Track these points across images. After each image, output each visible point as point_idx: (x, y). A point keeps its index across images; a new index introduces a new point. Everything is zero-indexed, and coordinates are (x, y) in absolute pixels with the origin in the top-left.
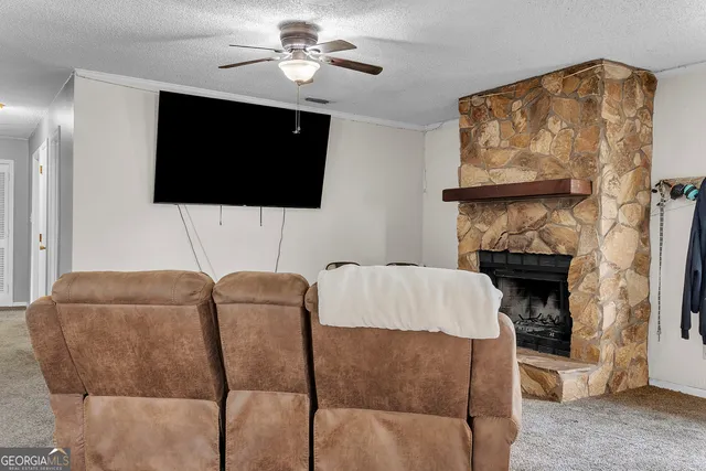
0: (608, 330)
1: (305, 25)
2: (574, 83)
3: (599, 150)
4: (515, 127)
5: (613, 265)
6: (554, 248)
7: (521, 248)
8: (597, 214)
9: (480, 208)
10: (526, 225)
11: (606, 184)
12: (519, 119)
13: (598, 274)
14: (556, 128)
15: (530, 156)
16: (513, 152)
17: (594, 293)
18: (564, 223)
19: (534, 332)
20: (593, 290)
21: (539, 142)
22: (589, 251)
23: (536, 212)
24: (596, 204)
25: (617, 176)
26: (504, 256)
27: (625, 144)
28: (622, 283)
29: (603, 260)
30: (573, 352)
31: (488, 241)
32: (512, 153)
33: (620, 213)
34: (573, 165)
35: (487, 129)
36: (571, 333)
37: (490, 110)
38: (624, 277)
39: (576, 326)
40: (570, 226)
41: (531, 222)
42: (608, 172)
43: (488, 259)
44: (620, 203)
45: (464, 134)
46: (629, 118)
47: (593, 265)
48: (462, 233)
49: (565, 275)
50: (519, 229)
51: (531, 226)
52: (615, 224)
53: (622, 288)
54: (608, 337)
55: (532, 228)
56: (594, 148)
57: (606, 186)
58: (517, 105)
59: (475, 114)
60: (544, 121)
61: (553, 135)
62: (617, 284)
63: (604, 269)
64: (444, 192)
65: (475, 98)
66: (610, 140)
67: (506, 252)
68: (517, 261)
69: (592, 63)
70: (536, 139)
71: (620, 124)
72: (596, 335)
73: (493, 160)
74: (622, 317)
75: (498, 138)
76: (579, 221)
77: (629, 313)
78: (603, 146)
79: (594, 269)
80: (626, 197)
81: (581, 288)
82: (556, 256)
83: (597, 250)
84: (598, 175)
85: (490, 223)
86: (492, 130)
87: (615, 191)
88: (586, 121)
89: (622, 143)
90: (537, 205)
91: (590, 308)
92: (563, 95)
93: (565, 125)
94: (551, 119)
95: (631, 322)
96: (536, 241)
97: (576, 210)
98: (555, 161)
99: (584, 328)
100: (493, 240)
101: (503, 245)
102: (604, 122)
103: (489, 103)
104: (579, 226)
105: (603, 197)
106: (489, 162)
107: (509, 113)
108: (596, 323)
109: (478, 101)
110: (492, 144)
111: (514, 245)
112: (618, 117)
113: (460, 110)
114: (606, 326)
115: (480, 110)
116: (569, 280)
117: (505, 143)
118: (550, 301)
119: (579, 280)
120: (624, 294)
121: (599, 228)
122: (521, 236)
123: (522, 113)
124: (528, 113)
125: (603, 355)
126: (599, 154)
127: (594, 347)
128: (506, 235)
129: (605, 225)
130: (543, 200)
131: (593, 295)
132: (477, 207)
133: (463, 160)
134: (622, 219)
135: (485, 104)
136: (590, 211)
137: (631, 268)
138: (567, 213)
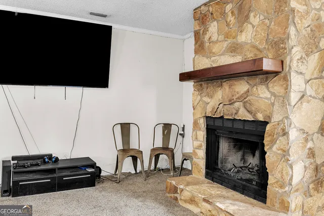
0: (297, 185)
3: (289, 34)
4: (228, 25)
5: (302, 131)
6: (254, 116)
7: (232, 115)
8: (287, 88)
9: (206, 86)
10: (235, 98)
11: (295, 62)
12: (230, 18)
13: (288, 137)
14: (256, 21)
15: (237, 44)
16: (226, 42)
17: (285, 153)
18: (261, 96)
19: (241, 179)
20: (284, 151)
21: (244, 34)
22: (281, 118)
23: (241, 87)
24: (286, 79)
25: (304, 56)
26: (221, 120)
27: (312, 30)
28: (310, 145)
29: (293, 126)
30: (268, 200)
31: (210, 110)
32: (226, 44)
33: (308, 87)
34: (268, 49)
35: (210, 29)
36: (267, 184)
37: (212, 14)
38: (312, 140)
39: (271, 180)
40: (267, 98)
41: (237, 96)
42: (297, 52)
43: (211, 123)
44: (308, 79)
45: (197, 35)
46: (315, 9)
47: (283, 130)
48: (195, 104)
49: (262, 137)
50: (230, 101)
51: (238, 98)
52: (303, 97)
53: (310, 149)
54: (297, 190)
55: (239, 100)
56: (284, 33)
57: (294, 64)
59: (203, 18)
60: (247, 17)
61: (253, 27)
62: (305, 146)
63: (293, 134)
64: (181, 74)
65: (203, 8)
66: (299, 26)
67: (222, 117)
68: (229, 125)
70: (241, 32)
71: (307, 13)
72: (287, 189)
73: (214, 51)
74: (310, 173)
75: (216, 34)
76: (273, 94)
77: (317, 169)
78: (292, 31)
79: (285, 133)
80: (313, 74)
81: (274, 149)
82: (256, 122)
83: (287, 118)
84: (288, 55)
85: (211, 97)
86: (213, 28)
87: (302, 69)
88: (278, 11)
89: (309, 29)
90: (241, 82)
91: (282, 165)
93: (262, 17)
94: (252, 15)
95: (318, 177)
96: (242, 110)
97: (270, 85)
98: (254, 47)
99: (277, 182)
100: (213, 109)
101: (220, 113)
102: (293, 10)
103: (211, 9)
104: (273, 98)
105: (292, 74)
106: (211, 52)
107: (223, 14)
108: (287, 179)
109: (204, 10)
110: (213, 39)
111: (227, 112)
112: (305, 7)
113: (194, 17)
114: (295, 181)
115: (205, 15)
116: (265, 142)
117: (221, 38)
118: (257, 154)
119: (273, 142)
120: (312, 154)
121: (288, 100)
122: (232, 106)
123: (232, 13)
124: (236, 12)
125: (293, 206)
126: (288, 37)
127: (285, 198)
128: (221, 105)
129: (294, 97)
130: (246, 78)
131: (284, 156)
132: (204, 85)
133: (196, 52)
134: (309, 92)
135: (209, 10)
136: (282, 86)
137: (317, 133)
138: (264, 88)
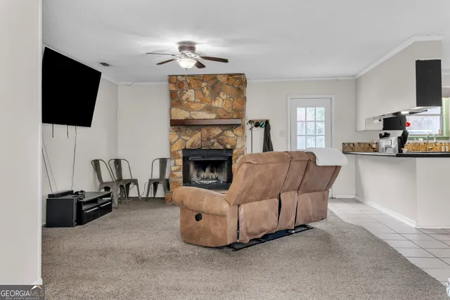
1: (190, 43)
2: (232, 80)
4: (203, 94)
6: (225, 146)
7: (208, 147)
8: (244, 132)
9: (184, 129)
10: (211, 137)
12: (205, 90)
14: (225, 97)
15: (212, 107)
18: (229, 136)
21: (216, 102)
22: (241, 146)
23: (216, 131)
24: (243, 128)
26: (197, 151)
31: (190, 144)
32: (203, 105)
35: (187, 93)
37: (189, 84)
40: (232, 137)
41: (214, 136)
45: (173, 93)
48: (173, 140)
50: (208, 138)
55: (214, 138)
58: (204, 84)
59: (179, 84)
60: (218, 94)
61: (223, 100)
65: (179, 77)
67: (199, 149)
68: (205, 153)
69: (240, 74)
70: (215, 100)
73: (192, 107)
75: (194, 97)
76: (236, 135)
79: (243, 153)
81: (237, 161)
82: (226, 149)
83: (245, 146)
85: (191, 136)
86: (190, 93)
88: (238, 96)
90: (217, 128)
92: (227, 84)
93: (228, 96)
94: (221, 93)
96: (216, 144)
97: (234, 131)
98: (225, 111)
100: (193, 143)
101: (198, 146)
103: (188, 81)
104: (236, 137)
106: (189, 108)
107: (200, 87)
109: (180, 79)
110: (190, 100)
111: (204, 145)
113: (169, 81)
115: (182, 83)
117: (198, 100)
118: (207, 170)
119: (237, 158)
122: (208, 142)
123: (207, 88)
124: (210, 89)
128: (200, 141)
135: (186, 81)
136: (241, 131)
138: (230, 132)
